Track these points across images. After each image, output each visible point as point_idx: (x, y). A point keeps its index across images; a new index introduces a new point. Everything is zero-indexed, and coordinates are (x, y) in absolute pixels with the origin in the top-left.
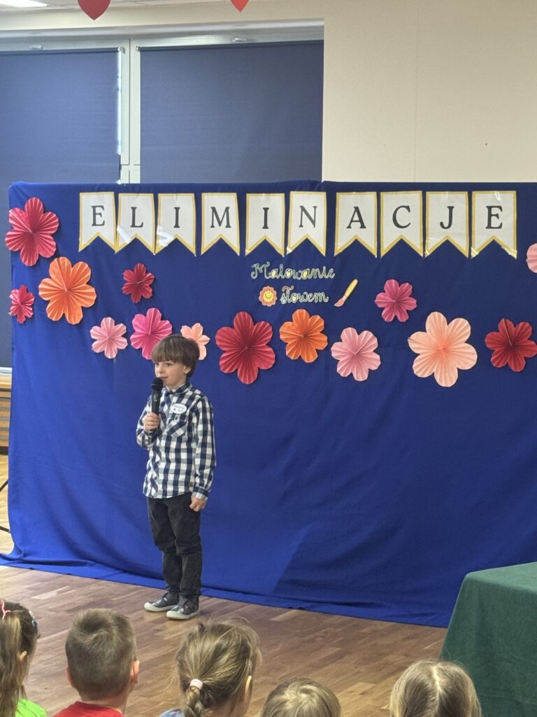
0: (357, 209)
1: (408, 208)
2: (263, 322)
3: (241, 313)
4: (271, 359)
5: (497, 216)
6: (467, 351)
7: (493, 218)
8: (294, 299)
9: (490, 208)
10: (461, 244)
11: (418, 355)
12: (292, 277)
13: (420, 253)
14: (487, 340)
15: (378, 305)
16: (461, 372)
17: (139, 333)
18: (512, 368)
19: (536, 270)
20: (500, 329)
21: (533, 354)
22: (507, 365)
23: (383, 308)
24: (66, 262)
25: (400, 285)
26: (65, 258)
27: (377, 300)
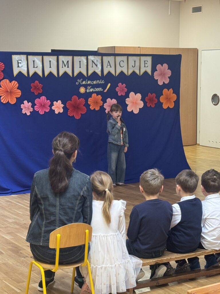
0: (109, 62)
1: (123, 61)
2: (81, 99)
3: (74, 96)
4: (85, 110)
5: (147, 63)
6: (141, 103)
7: (146, 64)
8: (91, 90)
9: (145, 61)
10: (137, 72)
11: (128, 105)
12: (90, 83)
13: (127, 75)
14: (146, 99)
15: (116, 91)
16: (140, 109)
17: (38, 105)
18: (152, 107)
19: (156, 79)
20: (148, 96)
21: (157, 102)
22: (151, 106)
23: (118, 92)
24: (8, 81)
25: (122, 85)
26: (7, 80)
27: (116, 89)
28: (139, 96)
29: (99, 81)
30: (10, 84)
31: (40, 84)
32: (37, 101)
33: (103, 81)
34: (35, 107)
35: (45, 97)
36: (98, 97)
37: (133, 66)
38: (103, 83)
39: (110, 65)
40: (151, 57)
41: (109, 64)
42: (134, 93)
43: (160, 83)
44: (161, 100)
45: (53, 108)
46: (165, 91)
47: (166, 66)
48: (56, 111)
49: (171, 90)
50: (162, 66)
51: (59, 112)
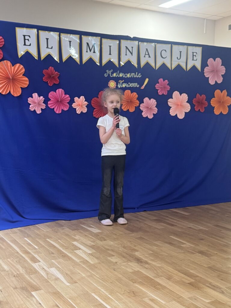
0: (147, 49)
1: (165, 50)
6: (187, 105)
7: (194, 57)
8: (124, 86)
9: (193, 53)
10: (183, 66)
11: (171, 107)
12: (122, 76)
13: (170, 69)
14: (193, 101)
15: (156, 88)
16: (185, 113)
17: (53, 101)
18: (201, 111)
19: (207, 77)
20: (197, 97)
21: (207, 106)
22: (199, 110)
23: (158, 90)
24: (9, 63)
25: (164, 81)
26: (8, 61)
27: (156, 86)
28: (185, 96)
29: (134, 74)
30: (13, 68)
31: (56, 72)
32: (51, 95)
33: (140, 74)
34: (49, 102)
35: (63, 90)
36: (133, 95)
37: (177, 58)
38: (140, 77)
39: (149, 54)
40: (201, 48)
41: (147, 53)
42: (178, 93)
43: (212, 82)
44: (212, 103)
45: (74, 105)
46: (217, 92)
47: (219, 60)
48: (78, 110)
49: (225, 92)
50: (215, 61)
51: (82, 111)
